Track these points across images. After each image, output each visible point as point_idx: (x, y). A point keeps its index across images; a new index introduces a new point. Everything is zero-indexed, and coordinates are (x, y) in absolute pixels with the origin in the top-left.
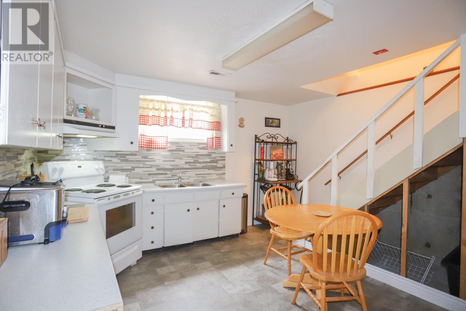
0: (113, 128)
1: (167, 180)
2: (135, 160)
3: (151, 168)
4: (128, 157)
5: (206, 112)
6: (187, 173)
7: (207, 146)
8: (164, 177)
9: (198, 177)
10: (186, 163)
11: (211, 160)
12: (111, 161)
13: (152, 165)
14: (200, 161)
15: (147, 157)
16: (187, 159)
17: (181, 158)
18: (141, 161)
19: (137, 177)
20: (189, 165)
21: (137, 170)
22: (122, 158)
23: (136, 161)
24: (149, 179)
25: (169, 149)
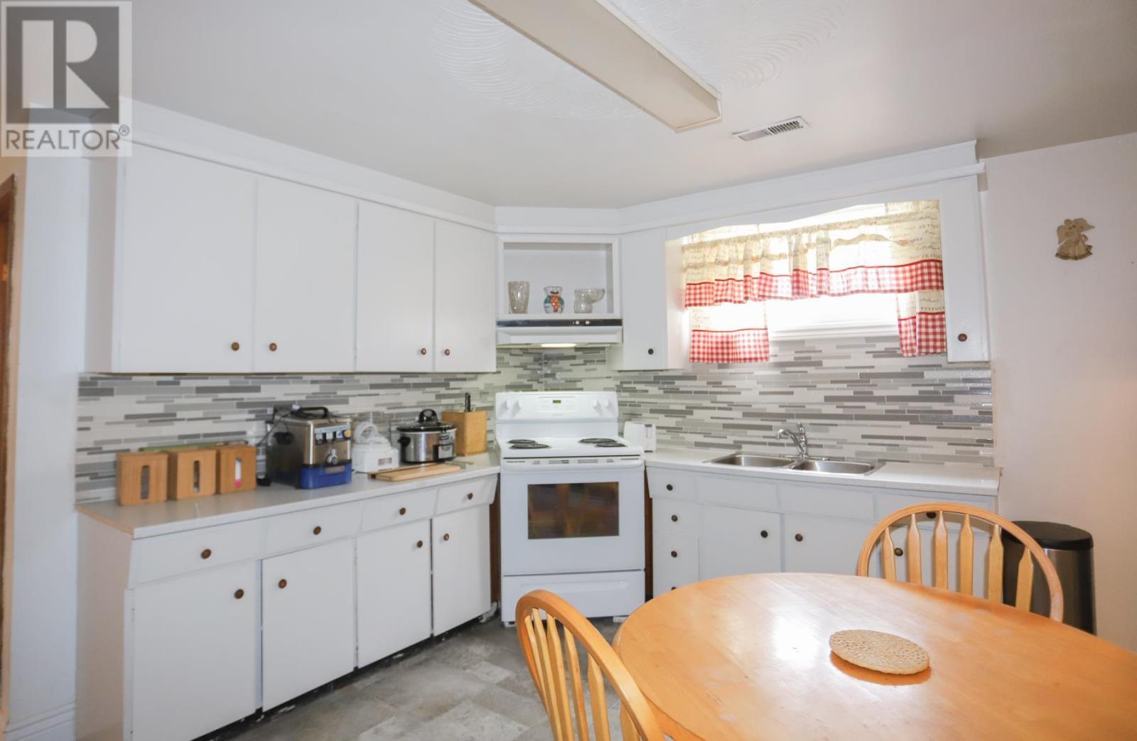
0: (618, 322)
1: (771, 444)
2: (693, 389)
3: (731, 409)
4: (678, 383)
5: (878, 238)
6: (831, 428)
7: (902, 346)
8: (764, 437)
9: (870, 444)
10: (828, 399)
11: (920, 392)
12: (647, 391)
13: (733, 403)
14: (877, 393)
15: (721, 383)
16: (833, 389)
17: (810, 384)
18: (705, 393)
19: (699, 431)
20: (838, 407)
21: (698, 414)
22: (666, 386)
23: (696, 392)
24: (726, 437)
25: (772, 360)
